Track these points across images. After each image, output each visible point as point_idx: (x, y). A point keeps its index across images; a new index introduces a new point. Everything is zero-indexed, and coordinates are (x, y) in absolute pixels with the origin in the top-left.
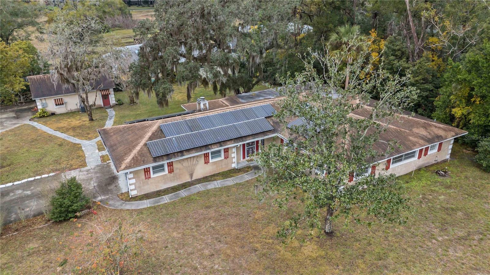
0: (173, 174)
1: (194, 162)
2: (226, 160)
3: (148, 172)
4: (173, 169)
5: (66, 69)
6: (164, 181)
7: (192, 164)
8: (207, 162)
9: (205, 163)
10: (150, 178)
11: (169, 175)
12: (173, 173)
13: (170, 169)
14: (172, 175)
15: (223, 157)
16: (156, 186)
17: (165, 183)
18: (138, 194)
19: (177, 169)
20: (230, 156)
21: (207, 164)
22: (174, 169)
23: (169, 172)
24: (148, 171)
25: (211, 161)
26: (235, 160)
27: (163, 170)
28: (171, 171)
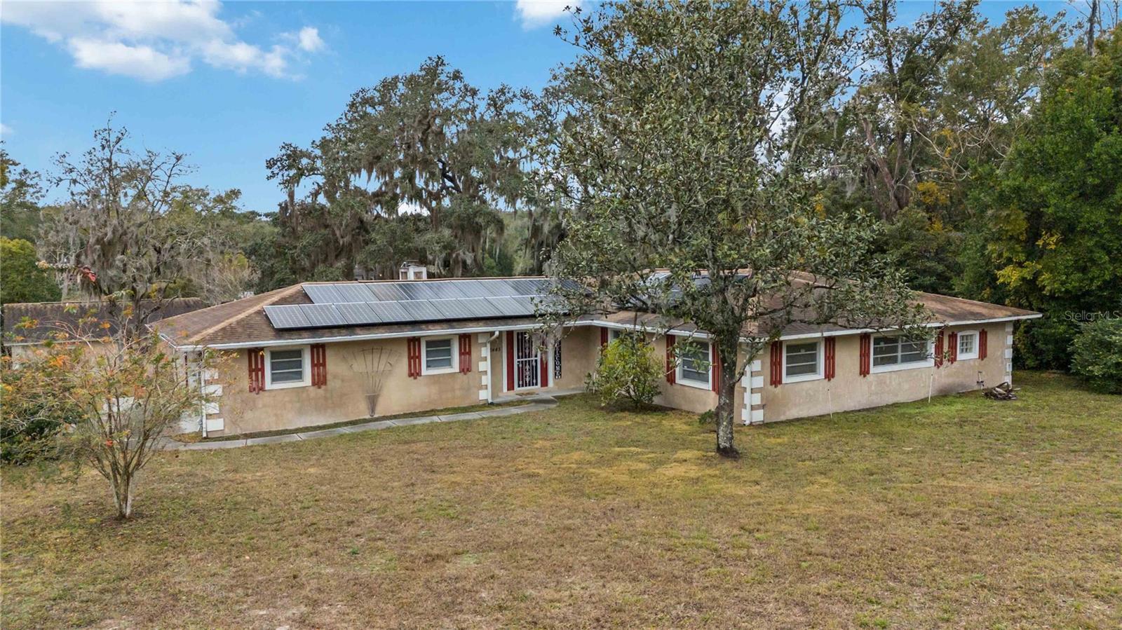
0: (326, 390)
1: (381, 367)
2: (465, 376)
3: (260, 373)
4: (325, 377)
5: (98, 247)
6: (298, 405)
7: (375, 369)
8: (414, 373)
9: (411, 375)
10: (262, 389)
11: (314, 392)
12: (323, 387)
13: (318, 375)
14: (321, 391)
15: (456, 367)
16: (276, 415)
17: (301, 412)
18: (227, 430)
19: (335, 377)
20: (473, 368)
21: (415, 378)
22: (329, 377)
23: (314, 384)
24: (260, 370)
25: (425, 371)
26: (487, 380)
27: (299, 376)
28: (319, 381)
